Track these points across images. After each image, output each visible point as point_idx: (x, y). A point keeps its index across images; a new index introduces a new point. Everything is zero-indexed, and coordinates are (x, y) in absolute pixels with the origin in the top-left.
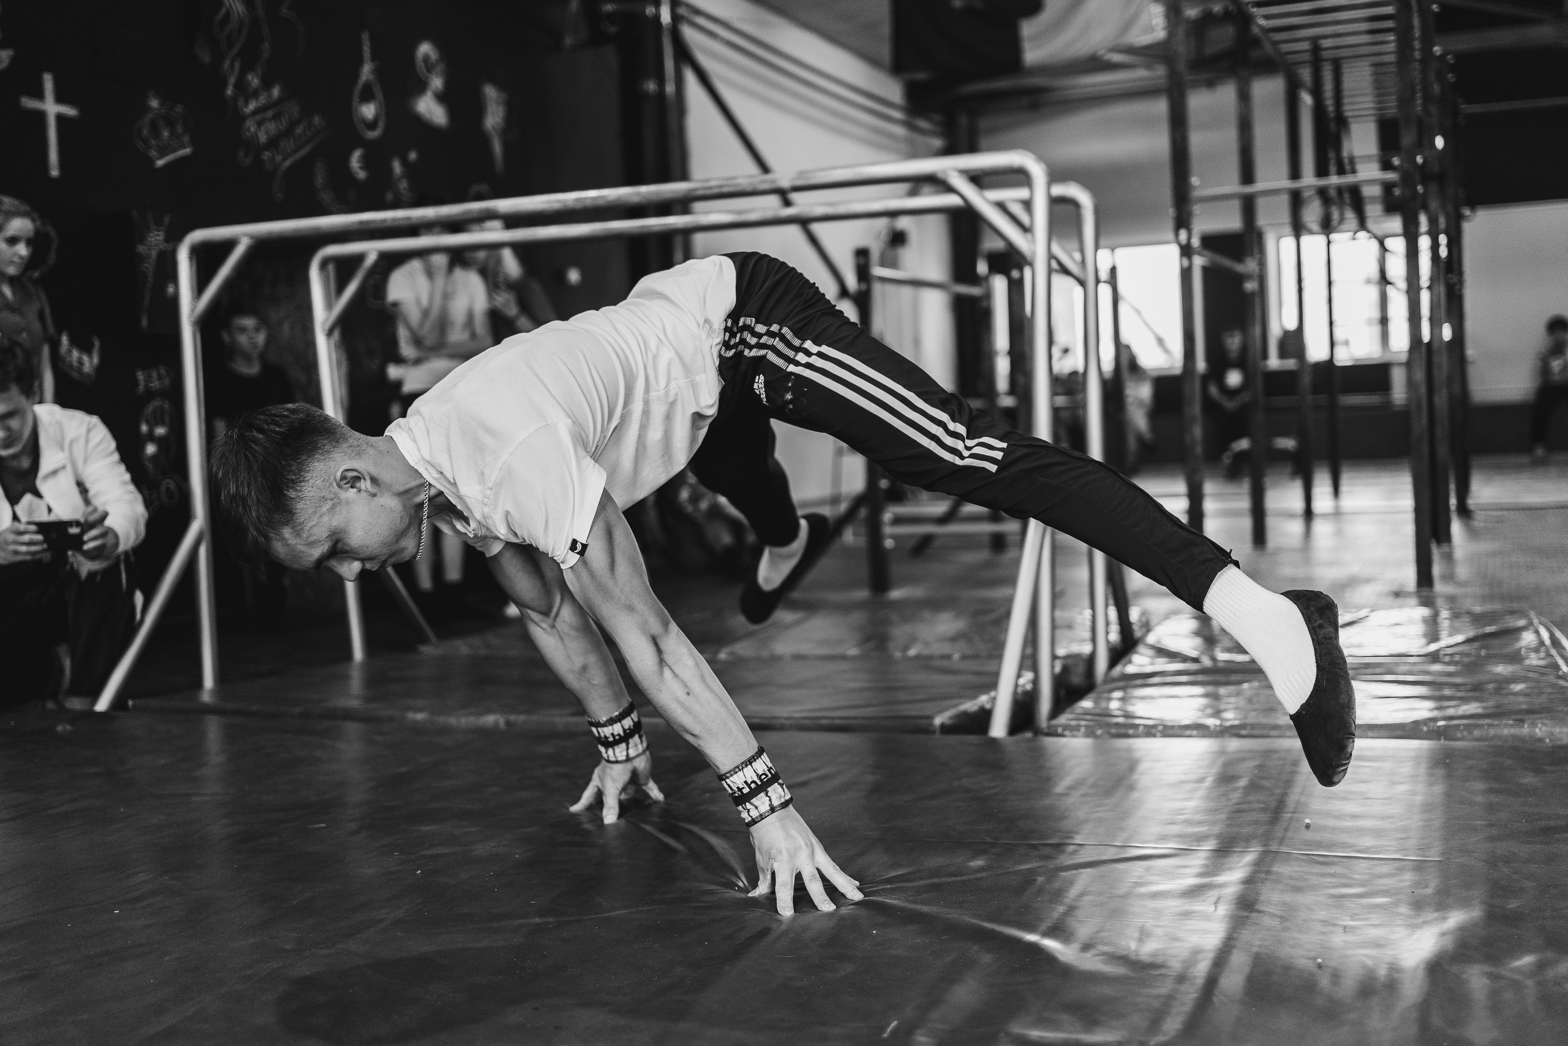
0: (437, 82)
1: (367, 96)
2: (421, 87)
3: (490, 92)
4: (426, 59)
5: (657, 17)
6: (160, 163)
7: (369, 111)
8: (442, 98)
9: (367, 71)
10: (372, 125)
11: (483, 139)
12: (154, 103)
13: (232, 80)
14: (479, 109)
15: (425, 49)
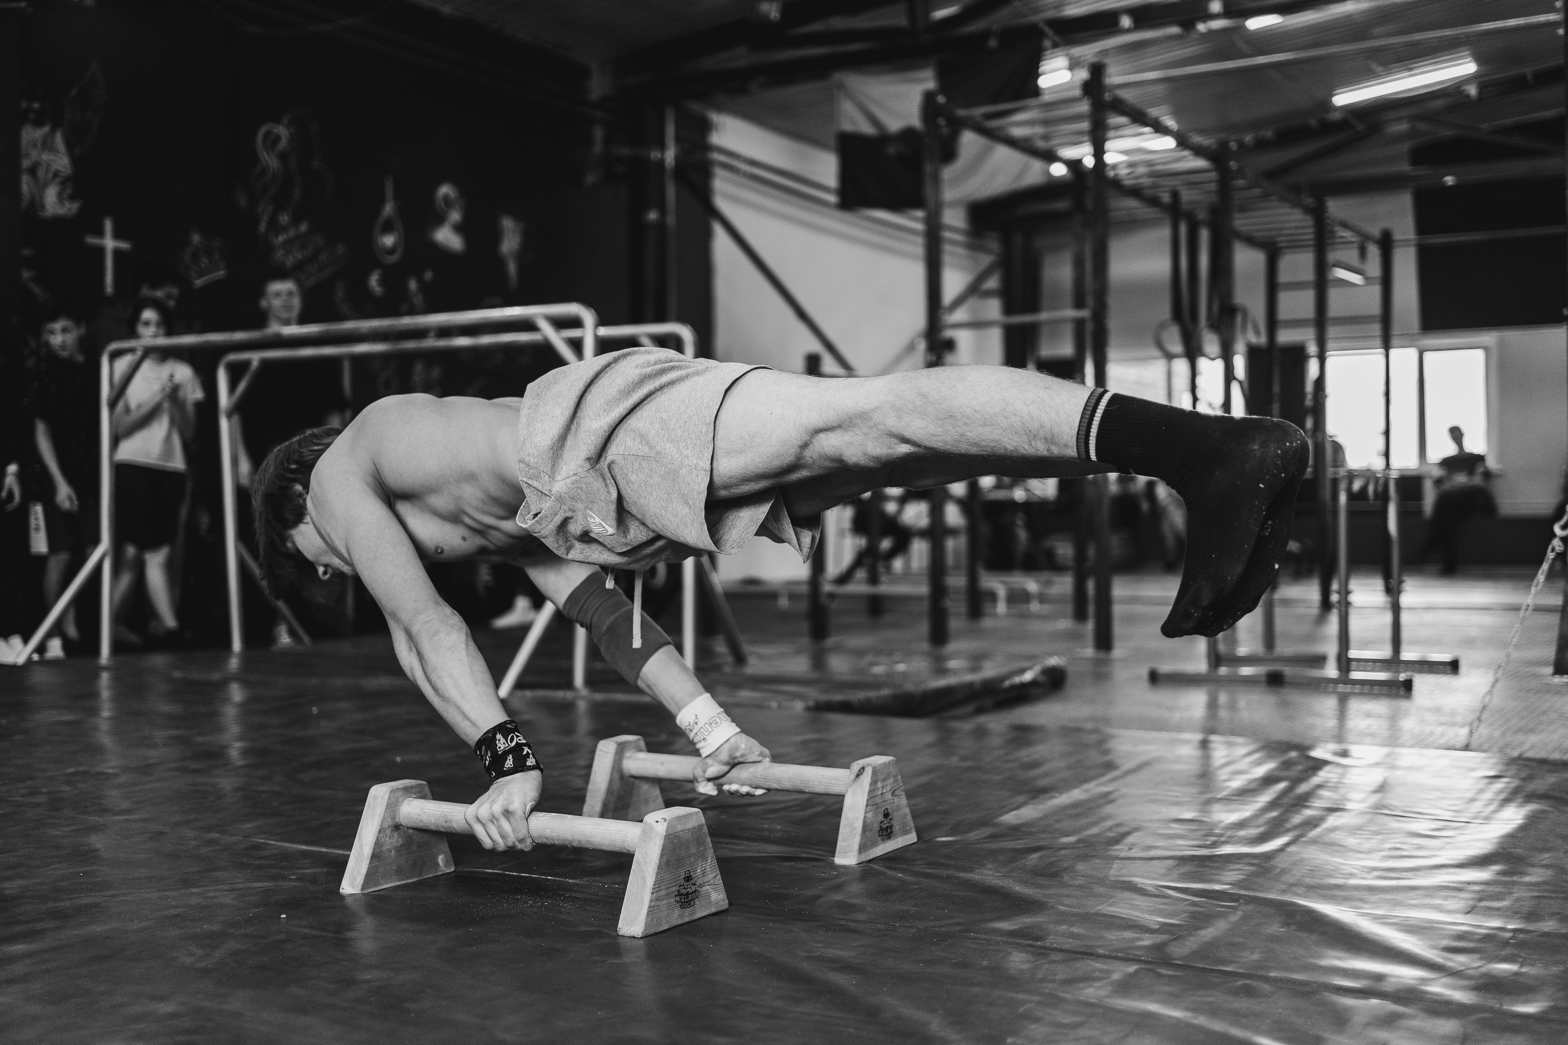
0: (455, 216)
1: (388, 228)
2: (439, 220)
3: (508, 224)
4: (446, 198)
5: (661, 162)
6: (199, 282)
7: (389, 240)
8: (458, 229)
9: (388, 209)
10: (391, 251)
11: (499, 263)
12: (196, 238)
13: (265, 218)
14: (496, 237)
15: (445, 190)
